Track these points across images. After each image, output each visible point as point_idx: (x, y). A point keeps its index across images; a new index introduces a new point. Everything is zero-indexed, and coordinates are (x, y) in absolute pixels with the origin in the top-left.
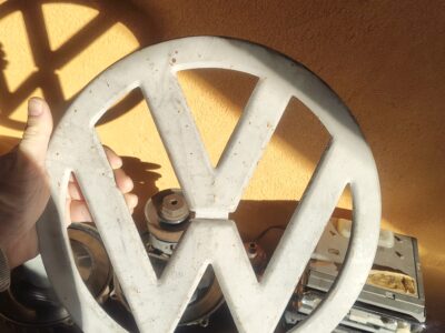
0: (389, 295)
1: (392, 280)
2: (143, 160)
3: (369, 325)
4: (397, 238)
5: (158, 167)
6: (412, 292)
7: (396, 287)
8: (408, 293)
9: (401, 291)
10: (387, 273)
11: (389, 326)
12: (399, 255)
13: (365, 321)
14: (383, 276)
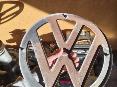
0: (85, 45)
1: (85, 42)
2: (21, 29)
3: (82, 53)
4: (85, 32)
5: (25, 30)
6: (90, 43)
7: (86, 43)
8: (89, 44)
9: (87, 44)
10: (84, 41)
11: (87, 52)
12: (86, 36)
13: (81, 52)
14: (83, 41)
